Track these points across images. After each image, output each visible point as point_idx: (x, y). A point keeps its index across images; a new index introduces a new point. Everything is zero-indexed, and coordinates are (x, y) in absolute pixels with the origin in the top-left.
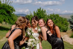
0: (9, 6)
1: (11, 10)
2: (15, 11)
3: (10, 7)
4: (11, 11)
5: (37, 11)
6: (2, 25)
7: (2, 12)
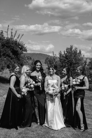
0: (16, 41)
1: (21, 49)
2: (26, 51)
3: (19, 44)
4: (20, 51)
5: (66, 52)
6: (2, 74)
7: (5, 52)
